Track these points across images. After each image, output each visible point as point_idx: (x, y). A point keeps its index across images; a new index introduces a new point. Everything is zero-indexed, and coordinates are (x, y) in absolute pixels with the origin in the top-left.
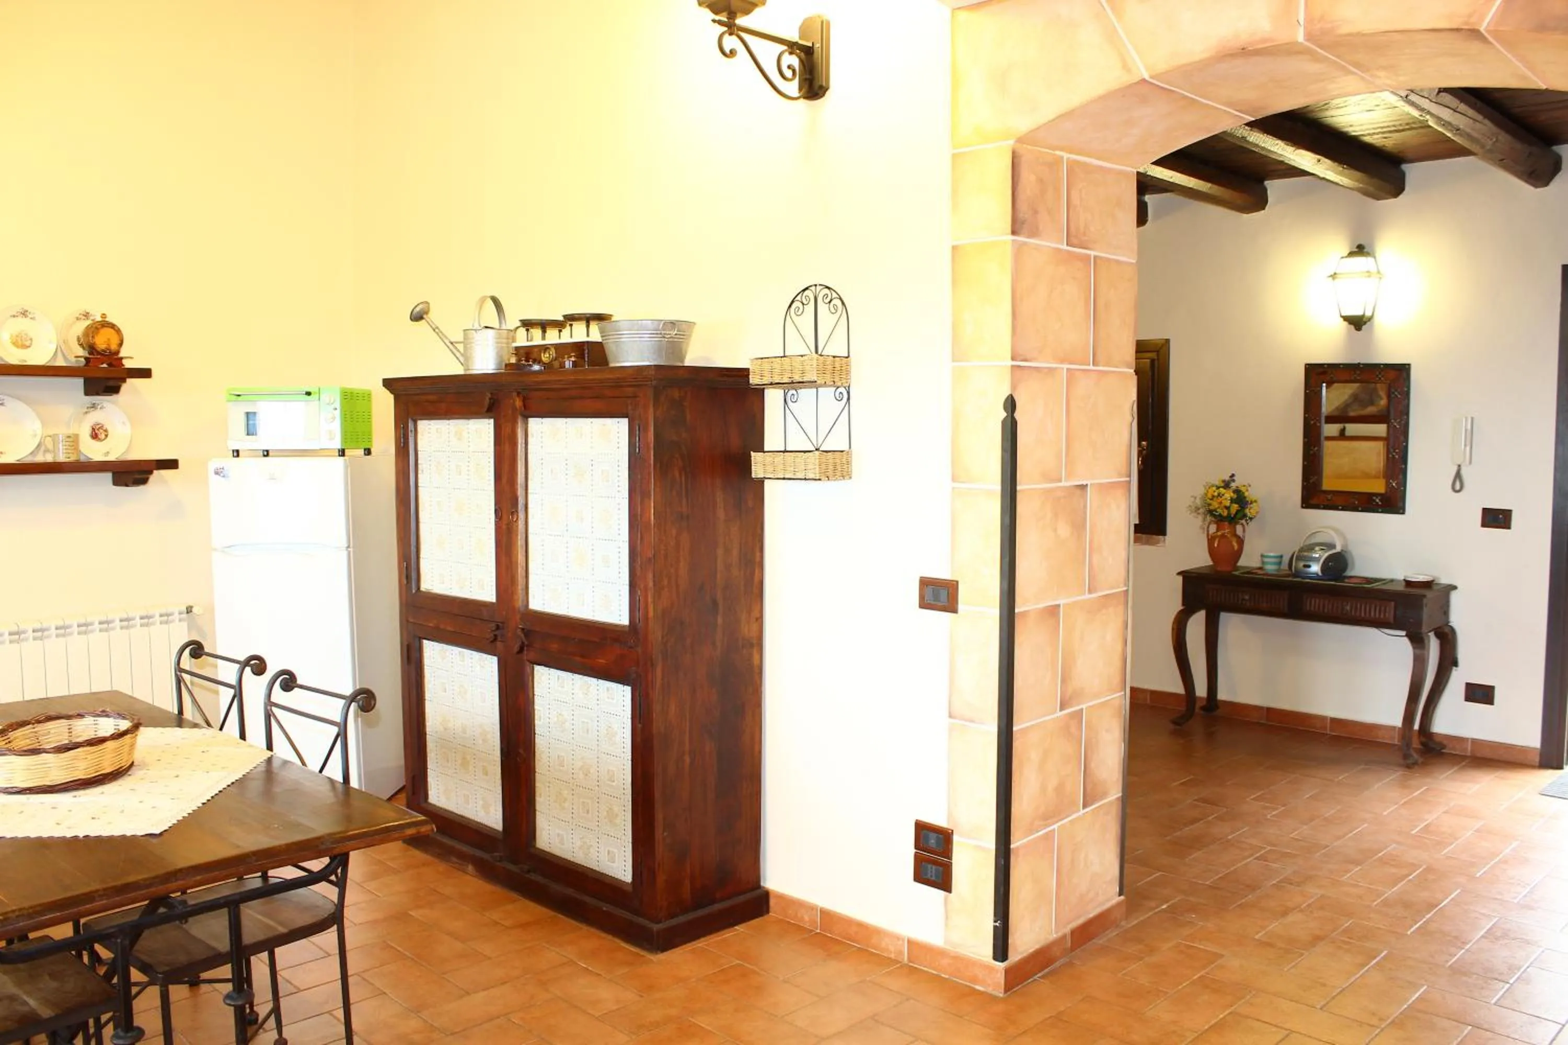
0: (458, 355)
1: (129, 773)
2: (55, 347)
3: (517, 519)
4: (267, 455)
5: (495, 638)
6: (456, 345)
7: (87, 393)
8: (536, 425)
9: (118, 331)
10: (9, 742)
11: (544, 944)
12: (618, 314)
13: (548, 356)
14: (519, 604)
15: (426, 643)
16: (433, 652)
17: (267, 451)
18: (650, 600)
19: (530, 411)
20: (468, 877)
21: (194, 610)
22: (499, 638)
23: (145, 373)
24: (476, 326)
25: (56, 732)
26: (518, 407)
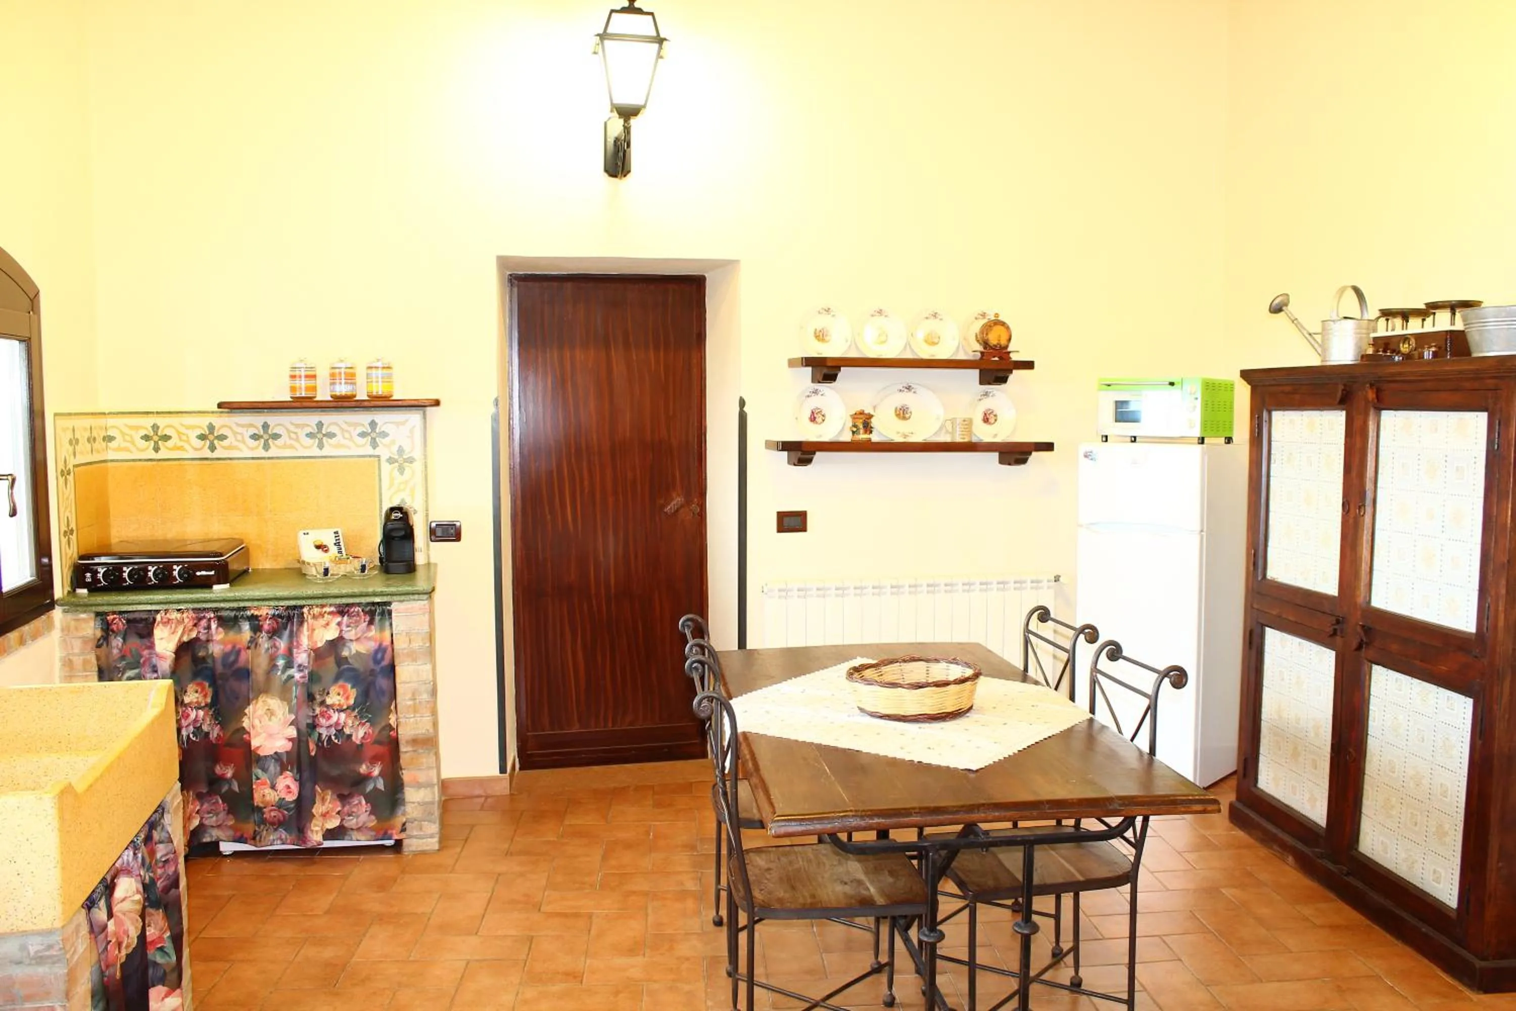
0: (1316, 346)
1: (968, 715)
2: (957, 344)
3: (1364, 513)
4: (1135, 441)
5: (1335, 633)
6: (1314, 336)
7: (982, 382)
8: (1389, 418)
9: (1008, 328)
10: (881, 675)
11: (1352, 952)
12: (1488, 301)
13: (1407, 346)
14: (1361, 600)
15: (1269, 632)
16: (1273, 638)
17: (1135, 437)
18: (1501, 608)
19: (1381, 404)
20: (1288, 868)
21: (1061, 579)
22: (1339, 633)
23: (1029, 365)
24: (1335, 318)
25: (916, 672)
26: (1370, 399)
